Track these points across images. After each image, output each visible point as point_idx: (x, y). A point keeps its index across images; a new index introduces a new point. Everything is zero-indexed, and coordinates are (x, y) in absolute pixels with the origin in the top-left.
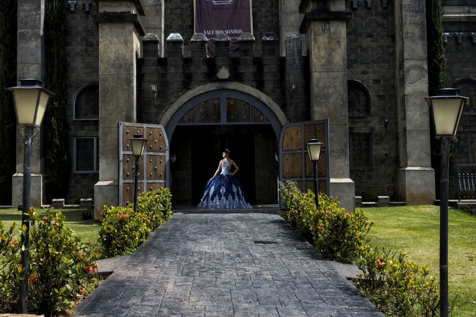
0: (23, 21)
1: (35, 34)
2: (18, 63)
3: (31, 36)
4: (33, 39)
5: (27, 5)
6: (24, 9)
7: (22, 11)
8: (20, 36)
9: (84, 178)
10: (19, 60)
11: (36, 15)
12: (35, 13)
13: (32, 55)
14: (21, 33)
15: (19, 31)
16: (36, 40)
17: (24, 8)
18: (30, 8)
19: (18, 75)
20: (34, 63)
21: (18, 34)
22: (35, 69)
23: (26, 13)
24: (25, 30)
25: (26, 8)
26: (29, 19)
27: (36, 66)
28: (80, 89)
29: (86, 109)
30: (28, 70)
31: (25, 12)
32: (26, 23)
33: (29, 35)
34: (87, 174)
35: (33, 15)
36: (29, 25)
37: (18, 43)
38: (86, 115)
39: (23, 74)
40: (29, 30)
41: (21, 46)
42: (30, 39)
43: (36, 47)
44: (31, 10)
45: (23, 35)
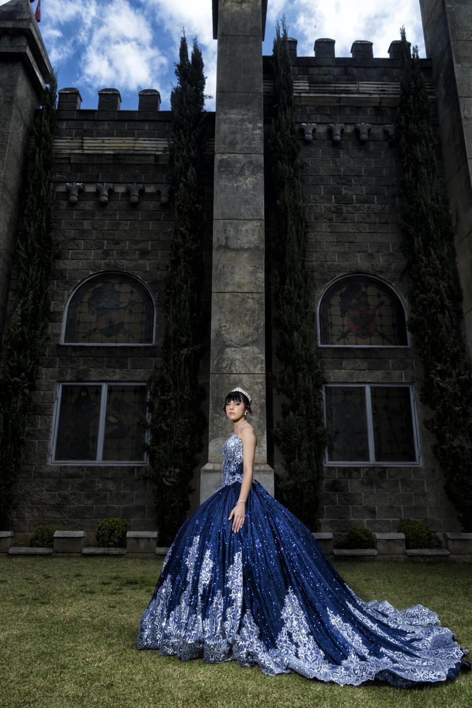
0: (227, 140)
1: (251, 162)
2: (215, 217)
3: (243, 167)
4: (247, 173)
5: (235, 111)
6: (230, 118)
7: (225, 122)
8: (219, 167)
9: (350, 477)
10: (217, 213)
11: (253, 129)
12: (250, 126)
13: (246, 202)
14: (221, 161)
15: (218, 157)
16: (253, 173)
17: (228, 116)
18: (240, 117)
19: (215, 240)
20: (250, 217)
21: (216, 163)
22: (254, 231)
23: (233, 126)
24: (232, 156)
25: (233, 116)
26: (239, 137)
27: (255, 223)
28: (329, 284)
29: (343, 325)
30: (237, 231)
31: (231, 123)
32: (233, 144)
33: (239, 165)
34: (357, 469)
35: (247, 129)
36: (238, 147)
37: (215, 177)
38: (344, 336)
39: (227, 238)
40: (240, 157)
41: (222, 184)
42: (241, 173)
43: (254, 188)
44: (242, 120)
45: (226, 165)
